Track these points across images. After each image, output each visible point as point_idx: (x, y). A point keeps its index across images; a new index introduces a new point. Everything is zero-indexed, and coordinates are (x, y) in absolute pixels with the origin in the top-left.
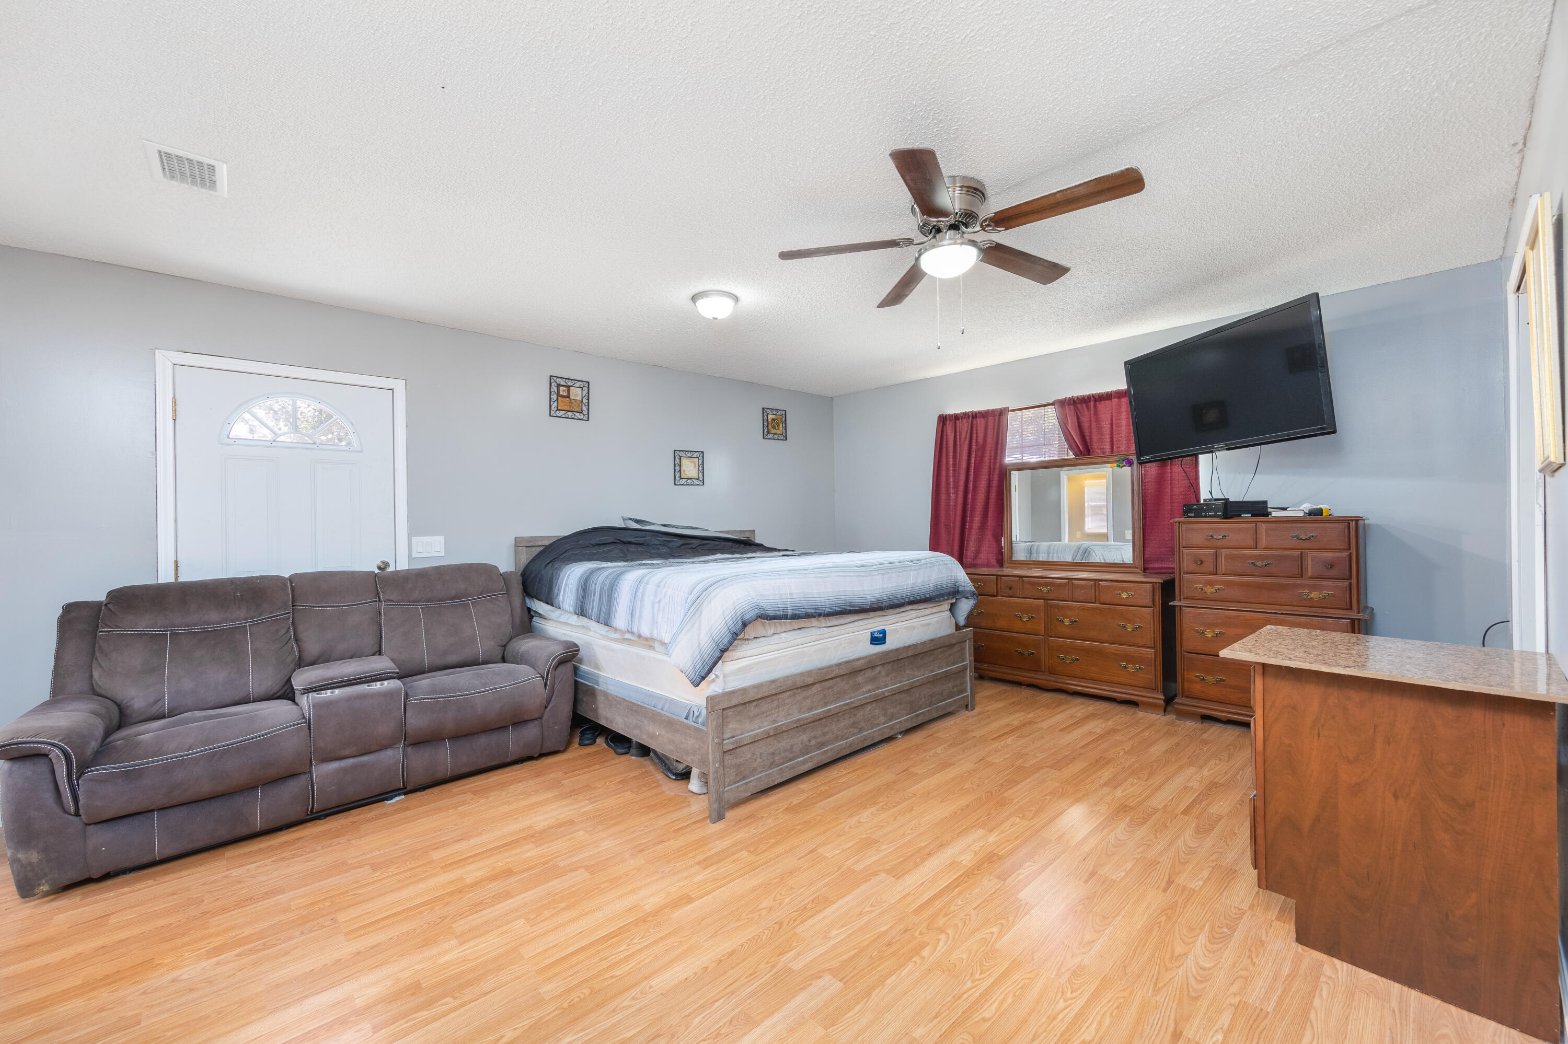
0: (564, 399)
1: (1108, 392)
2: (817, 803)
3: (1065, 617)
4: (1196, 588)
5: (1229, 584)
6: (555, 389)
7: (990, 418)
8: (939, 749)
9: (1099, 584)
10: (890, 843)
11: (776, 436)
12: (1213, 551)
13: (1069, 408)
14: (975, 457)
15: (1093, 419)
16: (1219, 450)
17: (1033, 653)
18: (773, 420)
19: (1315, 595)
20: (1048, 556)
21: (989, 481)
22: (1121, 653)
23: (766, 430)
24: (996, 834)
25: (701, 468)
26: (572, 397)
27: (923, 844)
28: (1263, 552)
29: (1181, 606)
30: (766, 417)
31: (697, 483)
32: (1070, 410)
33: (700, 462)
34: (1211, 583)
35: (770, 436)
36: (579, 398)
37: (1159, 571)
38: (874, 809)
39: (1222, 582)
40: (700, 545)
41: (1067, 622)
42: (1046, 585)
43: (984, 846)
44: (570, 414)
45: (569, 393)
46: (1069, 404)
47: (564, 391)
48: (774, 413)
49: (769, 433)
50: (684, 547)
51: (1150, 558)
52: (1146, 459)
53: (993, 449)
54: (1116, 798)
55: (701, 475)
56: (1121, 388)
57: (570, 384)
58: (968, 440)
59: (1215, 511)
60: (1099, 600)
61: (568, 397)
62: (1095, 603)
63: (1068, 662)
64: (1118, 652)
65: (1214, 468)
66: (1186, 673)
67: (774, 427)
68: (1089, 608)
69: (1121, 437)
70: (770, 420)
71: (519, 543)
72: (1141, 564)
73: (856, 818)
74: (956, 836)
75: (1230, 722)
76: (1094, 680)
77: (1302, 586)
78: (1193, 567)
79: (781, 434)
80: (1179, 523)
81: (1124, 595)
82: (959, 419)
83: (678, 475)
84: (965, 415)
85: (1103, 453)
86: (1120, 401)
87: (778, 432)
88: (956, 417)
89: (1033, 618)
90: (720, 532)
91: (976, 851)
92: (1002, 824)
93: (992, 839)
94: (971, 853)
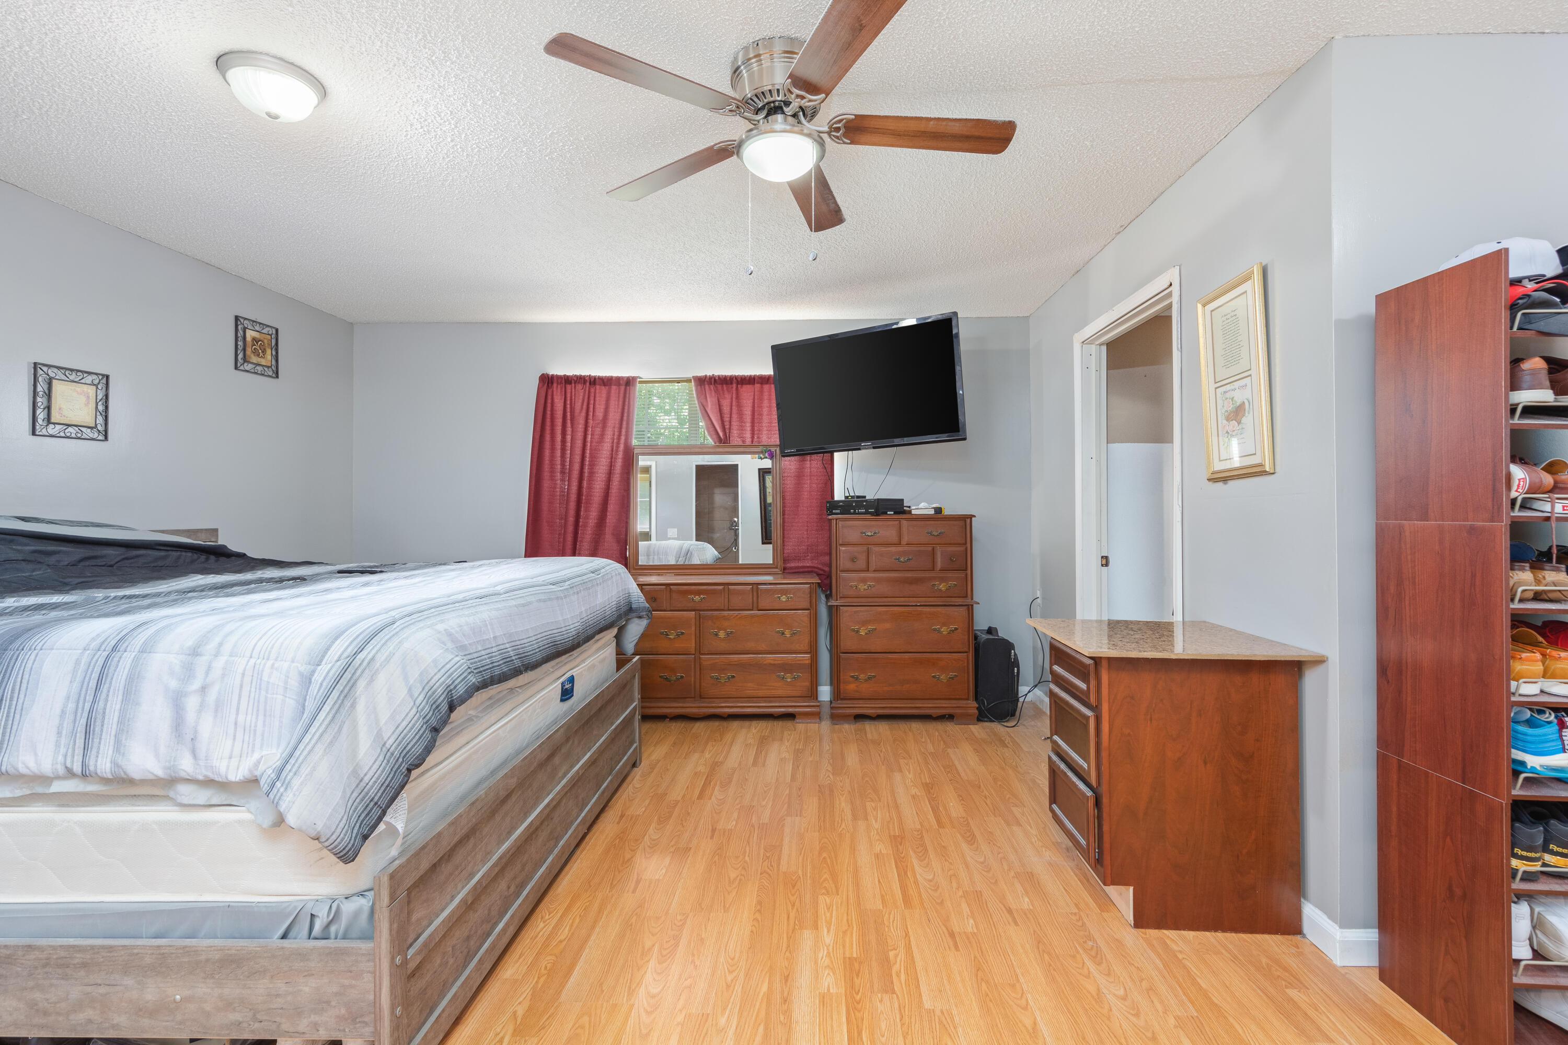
1: (751, 376)
2: (559, 993)
3: (720, 629)
4: (851, 586)
5: (878, 581)
7: (614, 388)
8: (651, 831)
9: (757, 588)
10: (724, 1009)
11: (259, 369)
12: (865, 548)
13: (709, 387)
14: (592, 435)
15: (734, 403)
16: (866, 448)
17: (682, 677)
18: (255, 340)
19: (943, 587)
20: (648, 559)
21: (611, 466)
22: (779, 662)
23: (240, 356)
24: (826, 930)
25: (101, 408)
27: (765, 988)
28: (906, 548)
29: (837, 606)
30: (240, 333)
31: (91, 435)
32: (711, 390)
33: (101, 395)
34: (864, 581)
35: (248, 367)
37: (797, 571)
38: (652, 964)
39: (874, 579)
40: (127, 559)
41: (722, 634)
42: (698, 593)
43: (828, 953)
46: (710, 383)
48: (257, 328)
49: (245, 360)
50: (87, 563)
51: (788, 556)
52: (791, 452)
53: (617, 425)
54: (879, 831)
55: (100, 420)
56: (763, 374)
58: (584, 411)
59: (867, 508)
60: (758, 607)
62: (752, 610)
63: (723, 681)
64: (776, 662)
65: (849, 467)
66: (841, 674)
67: (255, 352)
68: (746, 617)
69: (762, 426)
70: (249, 338)
72: (780, 564)
73: (642, 991)
74: (788, 954)
75: (880, 717)
76: (750, 698)
77: (934, 578)
78: (849, 565)
79: (268, 367)
80: (836, 519)
81: (784, 598)
82: (570, 383)
83: (41, 415)
84: (581, 380)
85: (744, 442)
86: (762, 387)
87: (263, 362)
88: (567, 380)
89: (682, 633)
90: (163, 532)
91: (828, 966)
92: (817, 912)
93: (828, 939)
94: (827, 972)
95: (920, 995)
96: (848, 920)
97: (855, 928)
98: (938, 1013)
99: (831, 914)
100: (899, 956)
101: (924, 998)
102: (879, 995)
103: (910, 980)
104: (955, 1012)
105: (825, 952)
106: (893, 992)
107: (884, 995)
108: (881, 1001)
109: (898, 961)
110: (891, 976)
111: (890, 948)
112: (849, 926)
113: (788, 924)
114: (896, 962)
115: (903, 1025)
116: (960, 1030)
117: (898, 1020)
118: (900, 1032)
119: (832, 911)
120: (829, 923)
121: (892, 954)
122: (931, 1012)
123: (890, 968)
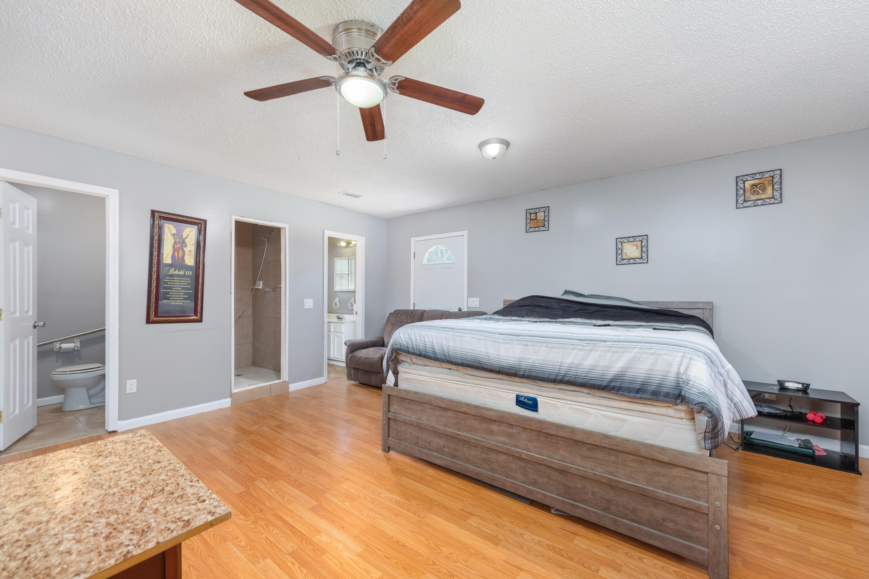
0: (533, 221)
6: (529, 216)
11: (759, 202)
18: (754, 185)
23: (740, 200)
24: (353, 558)
25: (644, 249)
26: (538, 219)
30: (740, 186)
31: (640, 261)
33: (644, 244)
35: (748, 204)
36: (543, 218)
44: (537, 229)
45: (536, 217)
47: (534, 216)
48: (757, 177)
49: (745, 200)
55: (644, 254)
57: (537, 211)
61: (536, 219)
67: (755, 193)
70: (748, 186)
71: (505, 301)
79: (769, 198)
83: (619, 257)
87: (763, 197)
91: (331, 543)
92: (370, 564)
93: (346, 555)
94: (329, 541)
95: (274, 562)
96: (348, 572)
97: (338, 570)
98: (261, 561)
99: (361, 569)
100: (299, 573)
101: (272, 562)
102: (295, 549)
103: (285, 565)
104: (252, 566)
105: (339, 548)
106: (289, 554)
107: (293, 550)
108: (292, 547)
109: (298, 570)
110: (296, 561)
111: (309, 574)
112: (343, 569)
113: (374, 547)
114: (299, 569)
115: (275, 545)
116: (246, 560)
117: (279, 546)
118: (274, 542)
119: (363, 571)
120: (355, 562)
121: (305, 571)
122: (264, 558)
123: (300, 563)
